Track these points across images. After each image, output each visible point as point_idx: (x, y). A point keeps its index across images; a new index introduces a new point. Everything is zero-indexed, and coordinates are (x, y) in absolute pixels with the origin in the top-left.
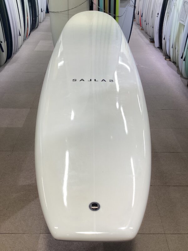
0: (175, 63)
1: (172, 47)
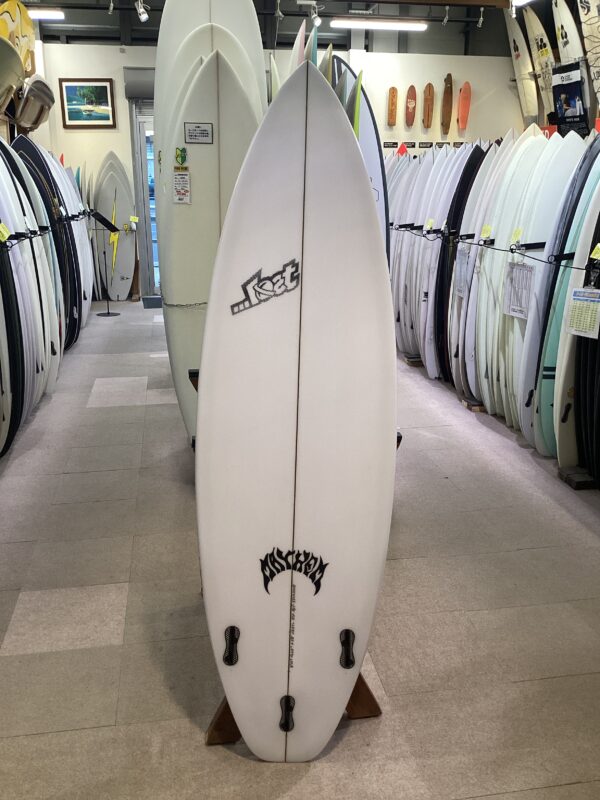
0: (500, 417)
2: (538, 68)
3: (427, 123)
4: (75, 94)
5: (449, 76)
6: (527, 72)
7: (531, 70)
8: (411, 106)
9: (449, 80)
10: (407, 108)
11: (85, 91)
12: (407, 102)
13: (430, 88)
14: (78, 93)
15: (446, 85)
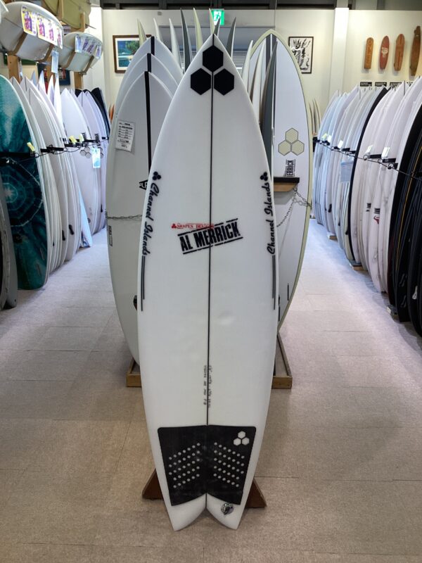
3: (397, 67)
5: (418, 28)
8: (384, 53)
9: (417, 31)
10: (381, 54)
11: (131, 44)
12: (381, 50)
13: (401, 38)
14: (126, 46)
15: (415, 35)
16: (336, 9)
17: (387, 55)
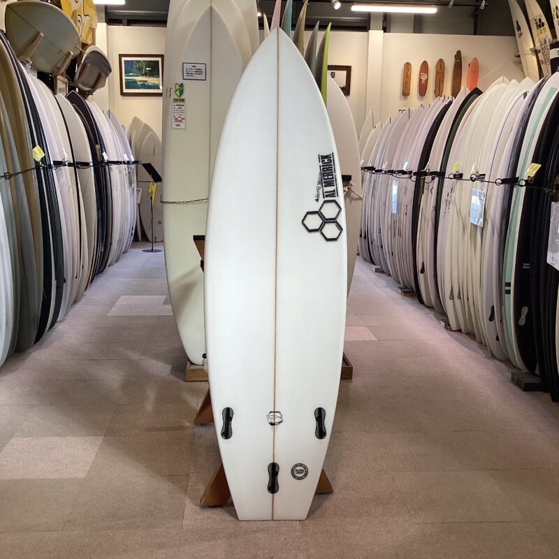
0: (471, 335)
1: (459, 297)
2: (538, 45)
4: (132, 67)
5: (459, 52)
6: (529, 48)
7: (532, 46)
8: (424, 79)
9: (458, 56)
10: (420, 80)
11: (140, 65)
12: (420, 75)
13: (441, 64)
14: (134, 66)
15: (456, 60)
16: (370, 31)
17: (427, 80)
